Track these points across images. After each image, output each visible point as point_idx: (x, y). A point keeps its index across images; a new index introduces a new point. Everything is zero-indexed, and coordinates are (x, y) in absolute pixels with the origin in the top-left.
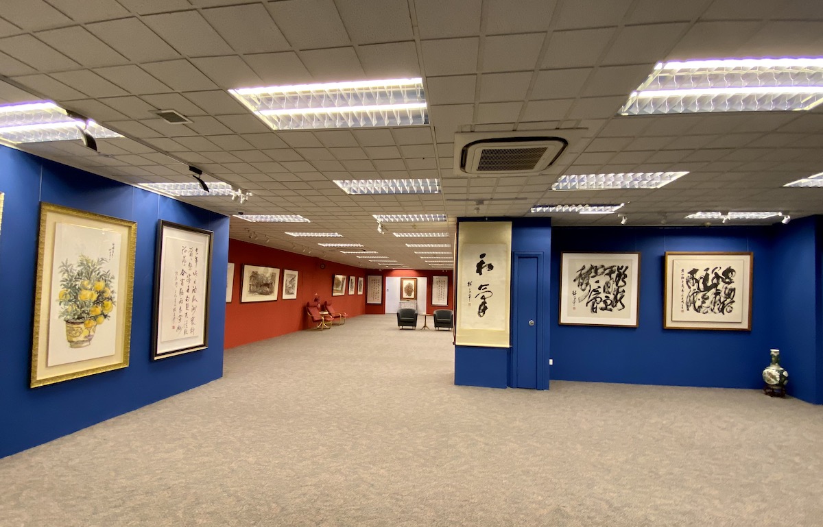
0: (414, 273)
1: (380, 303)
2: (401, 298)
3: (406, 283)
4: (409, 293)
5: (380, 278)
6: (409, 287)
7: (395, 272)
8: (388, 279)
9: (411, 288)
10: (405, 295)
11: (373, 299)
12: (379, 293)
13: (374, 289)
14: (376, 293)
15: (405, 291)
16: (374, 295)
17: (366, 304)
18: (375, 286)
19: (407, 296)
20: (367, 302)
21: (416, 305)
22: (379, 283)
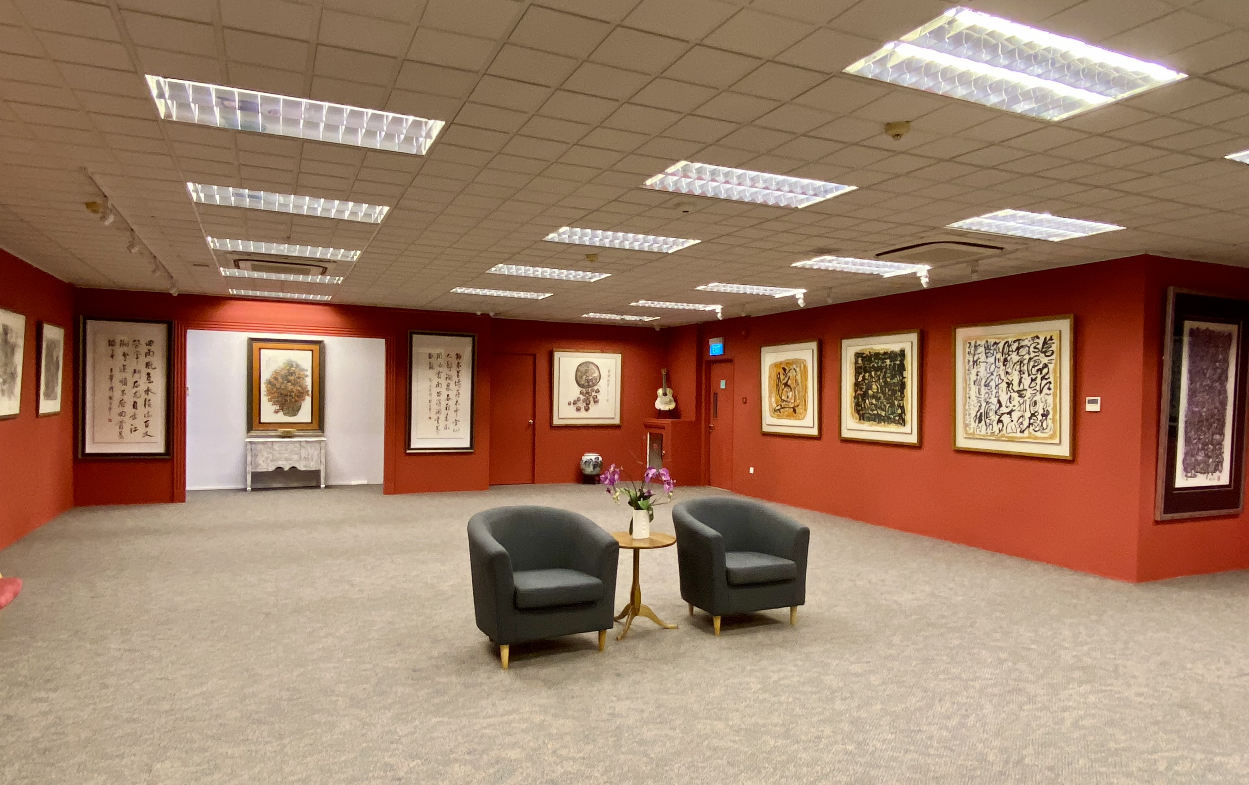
1: (160, 449)
3: (273, 361)
4: (289, 404)
5: (155, 331)
6: (288, 375)
8: (197, 341)
9: (298, 383)
10: (269, 413)
11: (120, 434)
12: (149, 405)
13: (124, 387)
14: (135, 405)
15: (269, 393)
16: (121, 414)
17: (80, 457)
18: (130, 370)
19: (281, 413)
20: (88, 451)
21: (323, 451)
22: (149, 359)
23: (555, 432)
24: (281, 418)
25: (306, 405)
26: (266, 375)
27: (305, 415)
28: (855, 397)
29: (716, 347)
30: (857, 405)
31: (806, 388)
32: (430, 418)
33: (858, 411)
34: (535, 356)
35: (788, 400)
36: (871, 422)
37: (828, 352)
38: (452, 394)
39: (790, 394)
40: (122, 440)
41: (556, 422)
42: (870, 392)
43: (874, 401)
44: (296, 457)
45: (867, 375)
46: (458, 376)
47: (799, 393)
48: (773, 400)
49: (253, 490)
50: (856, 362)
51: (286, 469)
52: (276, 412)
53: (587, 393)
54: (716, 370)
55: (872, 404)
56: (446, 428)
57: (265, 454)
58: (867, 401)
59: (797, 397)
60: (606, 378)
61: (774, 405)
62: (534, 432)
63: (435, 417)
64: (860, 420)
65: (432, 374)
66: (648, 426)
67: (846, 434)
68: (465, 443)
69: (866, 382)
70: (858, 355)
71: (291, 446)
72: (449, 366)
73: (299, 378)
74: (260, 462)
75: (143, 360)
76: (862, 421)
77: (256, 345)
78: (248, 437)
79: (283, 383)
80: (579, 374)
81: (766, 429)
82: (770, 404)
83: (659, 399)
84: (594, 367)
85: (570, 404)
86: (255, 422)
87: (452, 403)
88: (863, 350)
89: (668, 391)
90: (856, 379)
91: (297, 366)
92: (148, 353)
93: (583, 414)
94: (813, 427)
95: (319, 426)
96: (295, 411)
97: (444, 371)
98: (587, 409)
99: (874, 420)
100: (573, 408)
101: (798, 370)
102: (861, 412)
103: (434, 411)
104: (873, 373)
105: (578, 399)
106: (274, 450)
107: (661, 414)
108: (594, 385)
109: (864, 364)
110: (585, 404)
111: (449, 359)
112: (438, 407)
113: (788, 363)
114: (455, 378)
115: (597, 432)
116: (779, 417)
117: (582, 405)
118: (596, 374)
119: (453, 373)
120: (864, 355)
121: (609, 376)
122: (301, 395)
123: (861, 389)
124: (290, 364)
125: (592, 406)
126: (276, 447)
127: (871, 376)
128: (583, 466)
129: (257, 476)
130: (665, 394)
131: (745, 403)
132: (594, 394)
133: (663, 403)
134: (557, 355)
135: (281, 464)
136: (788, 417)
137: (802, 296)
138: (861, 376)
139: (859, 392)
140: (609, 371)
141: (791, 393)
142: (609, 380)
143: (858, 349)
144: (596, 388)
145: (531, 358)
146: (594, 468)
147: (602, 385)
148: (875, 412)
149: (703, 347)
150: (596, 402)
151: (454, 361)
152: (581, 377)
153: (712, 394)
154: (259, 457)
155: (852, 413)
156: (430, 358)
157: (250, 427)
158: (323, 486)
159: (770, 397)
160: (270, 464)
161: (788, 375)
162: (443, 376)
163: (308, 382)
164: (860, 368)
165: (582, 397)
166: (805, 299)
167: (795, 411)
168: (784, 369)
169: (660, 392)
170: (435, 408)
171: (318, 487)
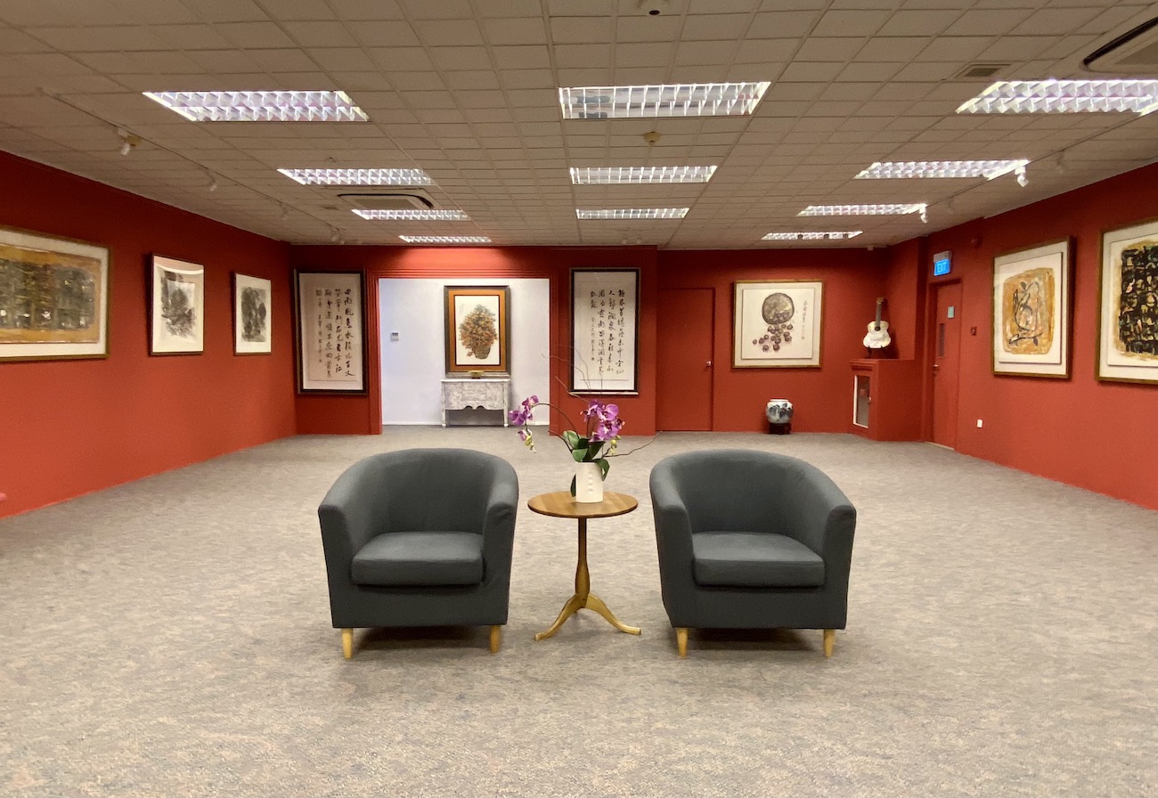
0: (493, 258)
1: (359, 387)
2: (451, 365)
3: (465, 307)
4: (480, 348)
5: (351, 281)
6: (478, 320)
7: (413, 259)
8: (387, 289)
9: (487, 327)
10: (464, 356)
11: (329, 372)
12: (350, 348)
13: (330, 332)
14: (338, 349)
15: (463, 337)
16: (328, 356)
17: (299, 392)
18: (334, 315)
19: (473, 356)
20: (305, 387)
21: (506, 392)
22: (348, 306)
23: (738, 374)
24: (474, 360)
25: (495, 347)
26: (460, 319)
27: (493, 358)
28: (1120, 318)
29: (941, 265)
30: (1124, 328)
31: (1051, 309)
32: (593, 359)
33: (1124, 338)
34: (714, 290)
35: (1028, 327)
36: (1145, 354)
37: (1083, 256)
38: (616, 334)
39: (1030, 319)
40: (330, 379)
41: (738, 363)
42: (1144, 308)
43: (1149, 322)
44: (483, 397)
45: (1140, 281)
46: (621, 314)
47: (1041, 317)
48: (1008, 327)
49: (449, 426)
50: (1125, 265)
51: (475, 408)
52: (469, 355)
53: (777, 330)
54: (943, 294)
55: (1144, 326)
56: (609, 370)
57: (456, 393)
58: (1139, 322)
59: (1040, 322)
60: (801, 312)
61: (1010, 335)
62: (713, 373)
63: (597, 357)
64: (1128, 350)
65: (595, 313)
66: (855, 368)
67: (1106, 372)
68: (629, 385)
69: (1138, 292)
70: (1126, 254)
71: (478, 386)
72: (612, 304)
73: (488, 322)
74: (452, 401)
75: (343, 307)
76: (1131, 353)
77: (451, 292)
78: (447, 378)
79: (474, 328)
80: (767, 308)
81: (999, 368)
82: (1005, 334)
83: (869, 334)
84: (785, 299)
85: (755, 342)
86: (452, 366)
87: (615, 343)
88: (1134, 245)
89: (883, 324)
90: (1124, 291)
91: (487, 311)
92: (347, 301)
93: (772, 353)
94: (1061, 363)
95: (506, 368)
96: (484, 353)
97: (607, 309)
98: (776, 349)
99: (1149, 351)
100: (759, 347)
101: (1041, 283)
102: (1129, 340)
103: (596, 352)
104: (1149, 279)
105: (766, 338)
106: (463, 390)
107: (871, 352)
108: (786, 320)
109: (1135, 266)
110: (774, 343)
111: (611, 296)
112: (601, 348)
113: (1028, 276)
114: (618, 316)
115: (789, 374)
116: (1016, 352)
117: (771, 344)
118: (789, 307)
119: (616, 311)
120: (1137, 253)
121: (805, 309)
122: (489, 340)
123: (1130, 304)
124: (479, 309)
125: (783, 345)
126: (466, 386)
127: (1145, 283)
128: (768, 413)
129: (452, 414)
130: (878, 328)
131: (974, 334)
132: (785, 330)
133: (876, 338)
134: (740, 287)
135: (470, 403)
136: (1027, 351)
137: (1023, 170)
138: (1131, 284)
139: (1126, 309)
140: (805, 303)
141: (1031, 317)
142: (804, 314)
143: (1127, 244)
144: (788, 323)
145: (710, 292)
146: (781, 416)
147: (796, 320)
148: (1151, 338)
149: (926, 266)
150: (788, 339)
151: (617, 298)
152: (770, 312)
153: (938, 326)
154: (451, 396)
155: (1115, 341)
156: (592, 296)
157: (448, 370)
158: (506, 425)
159: (1004, 324)
160: (461, 402)
161: (1028, 292)
162: (606, 314)
163: (496, 325)
164: (1129, 272)
165: (771, 335)
166: (1027, 176)
167: (1036, 342)
168: (1023, 285)
169: (872, 325)
170: (598, 348)
171: (503, 426)
